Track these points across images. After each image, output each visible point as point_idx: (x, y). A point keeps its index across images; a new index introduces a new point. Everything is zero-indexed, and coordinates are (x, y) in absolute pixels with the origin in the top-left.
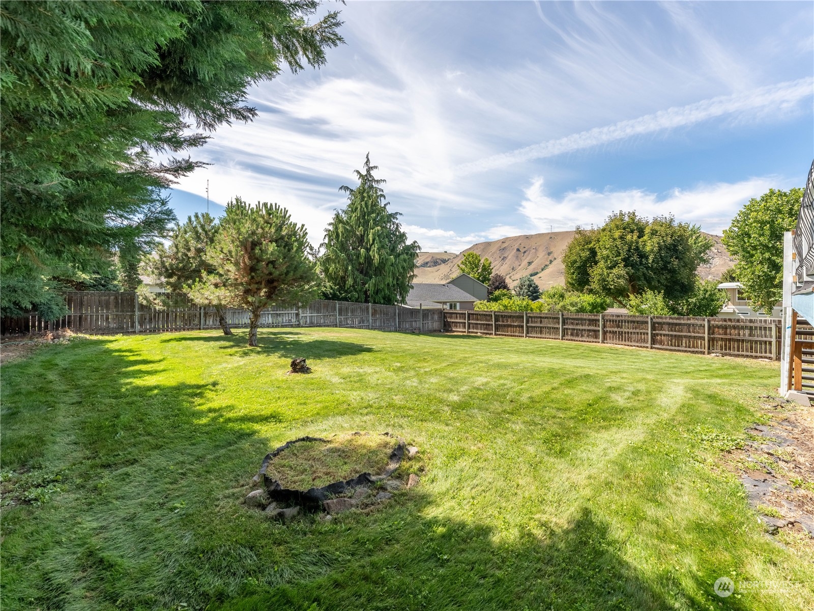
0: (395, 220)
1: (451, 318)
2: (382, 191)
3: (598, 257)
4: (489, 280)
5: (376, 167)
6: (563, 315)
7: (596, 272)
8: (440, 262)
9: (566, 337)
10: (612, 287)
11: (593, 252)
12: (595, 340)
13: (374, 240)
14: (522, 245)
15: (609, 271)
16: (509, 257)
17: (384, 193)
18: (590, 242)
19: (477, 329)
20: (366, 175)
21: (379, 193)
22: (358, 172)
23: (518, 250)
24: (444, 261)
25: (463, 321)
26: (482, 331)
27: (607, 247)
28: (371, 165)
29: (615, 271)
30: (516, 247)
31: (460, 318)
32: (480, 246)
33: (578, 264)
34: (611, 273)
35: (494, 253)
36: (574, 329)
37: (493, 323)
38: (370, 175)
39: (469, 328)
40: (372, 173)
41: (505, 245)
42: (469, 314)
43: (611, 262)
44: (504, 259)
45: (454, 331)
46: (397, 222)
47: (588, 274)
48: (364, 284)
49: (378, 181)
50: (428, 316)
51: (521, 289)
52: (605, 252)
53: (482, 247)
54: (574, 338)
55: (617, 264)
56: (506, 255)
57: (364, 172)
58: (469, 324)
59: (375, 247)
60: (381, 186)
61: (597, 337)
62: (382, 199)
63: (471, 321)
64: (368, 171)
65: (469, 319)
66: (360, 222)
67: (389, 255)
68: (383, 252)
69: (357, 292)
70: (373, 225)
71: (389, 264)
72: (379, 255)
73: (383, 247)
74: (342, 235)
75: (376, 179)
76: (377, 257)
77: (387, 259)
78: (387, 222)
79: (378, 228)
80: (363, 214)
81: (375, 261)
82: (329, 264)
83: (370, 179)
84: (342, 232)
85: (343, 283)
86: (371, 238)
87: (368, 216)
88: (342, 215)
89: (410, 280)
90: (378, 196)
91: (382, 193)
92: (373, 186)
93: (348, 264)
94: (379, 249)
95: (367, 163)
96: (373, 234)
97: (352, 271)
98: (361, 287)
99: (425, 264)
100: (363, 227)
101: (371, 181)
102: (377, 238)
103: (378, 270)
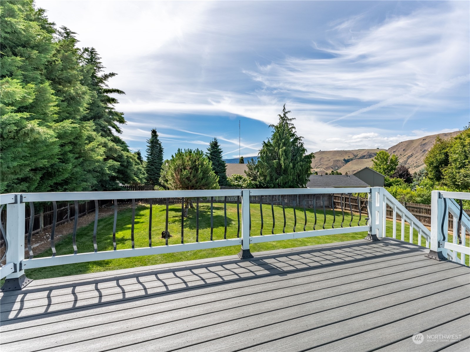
0: (300, 141)
1: (335, 199)
2: (293, 125)
3: (450, 160)
4: (395, 169)
5: (289, 112)
7: (446, 171)
15: (457, 171)
17: (294, 126)
18: (445, 148)
19: (350, 208)
20: (283, 117)
21: (290, 127)
22: (280, 115)
25: (342, 202)
28: (286, 111)
29: (463, 171)
31: (341, 200)
34: (459, 173)
35: (416, 147)
38: (285, 116)
39: (345, 207)
40: (287, 115)
42: (346, 198)
43: (459, 164)
45: (337, 208)
46: (301, 142)
47: (441, 173)
48: (276, 179)
49: (290, 120)
50: (320, 198)
55: (465, 165)
57: (282, 116)
58: (346, 204)
59: (282, 159)
60: (293, 122)
62: (293, 129)
64: (284, 115)
66: (277, 145)
67: (289, 163)
68: (286, 161)
69: (273, 184)
70: (282, 146)
71: (290, 168)
72: (284, 163)
73: (288, 158)
74: (266, 153)
75: (289, 118)
76: (283, 164)
77: (289, 166)
78: (296, 142)
79: (284, 148)
80: (278, 140)
81: (283, 167)
82: (258, 169)
83: (285, 119)
84: (266, 151)
85: (265, 179)
86: (281, 154)
87: (280, 141)
88: (271, 141)
89: (308, 176)
90: (290, 128)
91: (293, 126)
92: (287, 123)
93: (269, 168)
94: (284, 160)
95: (284, 110)
96: (282, 151)
97: (271, 172)
98: (274, 181)
99: (363, 157)
100: (278, 147)
101: (286, 120)
102: (284, 154)
103: (285, 171)
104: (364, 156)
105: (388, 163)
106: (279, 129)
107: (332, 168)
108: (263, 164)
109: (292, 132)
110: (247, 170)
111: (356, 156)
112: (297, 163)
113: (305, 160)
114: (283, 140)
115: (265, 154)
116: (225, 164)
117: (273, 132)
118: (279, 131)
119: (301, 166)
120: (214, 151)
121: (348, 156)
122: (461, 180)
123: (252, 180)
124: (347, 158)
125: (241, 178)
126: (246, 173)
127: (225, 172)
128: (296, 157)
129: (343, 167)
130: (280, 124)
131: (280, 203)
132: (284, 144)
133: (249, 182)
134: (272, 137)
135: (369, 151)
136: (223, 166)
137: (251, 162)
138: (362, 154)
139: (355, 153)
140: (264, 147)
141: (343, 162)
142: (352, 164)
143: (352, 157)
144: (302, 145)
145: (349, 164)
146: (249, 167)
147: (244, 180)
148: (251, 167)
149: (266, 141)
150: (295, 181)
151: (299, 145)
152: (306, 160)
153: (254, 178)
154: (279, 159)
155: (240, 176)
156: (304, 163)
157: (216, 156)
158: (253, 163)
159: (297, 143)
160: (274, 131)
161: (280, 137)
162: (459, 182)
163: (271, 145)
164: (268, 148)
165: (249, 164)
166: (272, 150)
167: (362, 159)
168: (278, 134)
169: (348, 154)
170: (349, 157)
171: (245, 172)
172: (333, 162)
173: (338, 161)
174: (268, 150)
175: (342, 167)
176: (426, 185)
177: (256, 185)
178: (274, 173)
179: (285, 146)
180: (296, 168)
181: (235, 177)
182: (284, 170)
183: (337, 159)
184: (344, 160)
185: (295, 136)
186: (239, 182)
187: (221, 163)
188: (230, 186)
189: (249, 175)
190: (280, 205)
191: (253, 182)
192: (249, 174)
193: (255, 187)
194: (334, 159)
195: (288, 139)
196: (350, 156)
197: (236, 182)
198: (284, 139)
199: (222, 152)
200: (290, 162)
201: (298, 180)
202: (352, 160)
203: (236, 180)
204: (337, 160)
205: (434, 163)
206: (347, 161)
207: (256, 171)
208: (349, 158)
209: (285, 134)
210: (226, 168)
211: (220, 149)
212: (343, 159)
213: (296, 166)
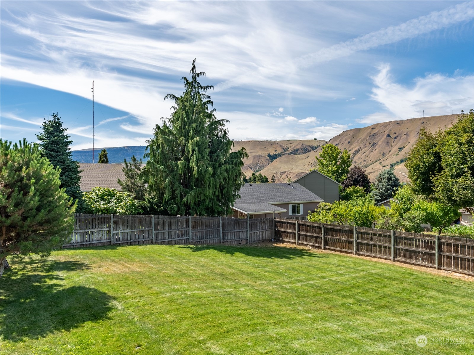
0: (222, 127)
1: (281, 226)
2: (209, 97)
3: (443, 164)
4: (347, 172)
5: (202, 73)
6: (394, 233)
8: (309, 149)
9: (398, 258)
10: (458, 199)
11: (438, 157)
12: (430, 265)
13: (193, 151)
14: (393, 131)
15: (453, 180)
16: (380, 143)
17: (212, 100)
18: (434, 146)
19: (307, 241)
20: (192, 82)
21: (205, 100)
22: (185, 79)
23: (388, 136)
24: (314, 148)
25: (293, 231)
26: (312, 244)
27: (452, 152)
28: (197, 72)
29: (461, 180)
30: (387, 133)
31: (290, 228)
32: (349, 133)
33: (421, 170)
34: (456, 183)
35: (364, 139)
36: (407, 250)
37: (322, 236)
38: (196, 81)
39: (299, 239)
40: (198, 79)
41: (375, 131)
42: (299, 225)
43: (456, 170)
44: (374, 145)
45: (284, 242)
46: (224, 128)
47: (432, 183)
48: (182, 197)
49: (204, 88)
50: (257, 225)
51: (381, 182)
52: (450, 159)
53: (352, 134)
54: (406, 260)
55: (464, 172)
56: (376, 141)
57: (190, 80)
58: (299, 235)
59: (194, 159)
61: (432, 261)
62: (209, 105)
63: (301, 232)
64: (194, 78)
65: (299, 230)
66: (182, 132)
67: (207, 168)
68: (203, 164)
69: (176, 204)
70: (193, 135)
71: (208, 175)
72: (197, 166)
73: (203, 157)
74: (163, 147)
75: (203, 86)
76: (196, 169)
77: (206, 171)
78: (215, 129)
79: (197, 138)
80: (184, 124)
81: (195, 173)
82: (147, 176)
83: (196, 86)
84: (162, 143)
85: (161, 196)
86: (190, 150)
87: (189, 126)
88: (168, 124)
89: (237, 189)
90: (205, 103)
91: (209, 99)
92: (199, 93)
93: (168, 176)
94: (198, 160)
95: (193, 69)
96: (193, 145)
97: (172, 183)
98: (179, 200)
99: (295, 152)
100: (185, 137)
101: (197, 88)
102: (197, 149)
103: (200, 181)
104: (297, 150)
105: (338, 163)
106: (186, 104)
107: (251, 169)
108: (156, 168)
109: (206, 110)
110: (123, 178)
111: (285, 150)
112: (220, 165)
113: (232, 162)
114: (194, 125)
115: (161, 149)
116: (78, 167)
117: (174, 108)
118: (185, 106)
119: (227, 171)
120: (53, 141)
121: (275, 149)
122: (459, 194)
123: (135, 198)
124: (272, 153)
125: (111, 195)
126: (122, 185)
127: (77, 183)
128: (217, 156)
129: (268, 167)
130: (186, 94)
131: (190, 240)
132: (197, 132)
133: (129, 202)
134: (171, 117)
135: (304, 143)
136: (74, 171)
137: (132, 163)
138: (294, 147)
139: (285, 146)
140: (156, 135)
141: (267, 159)
142: (280, 162)
143: (279, 151)
144: (225, 133)
145: (276, 162)
146: (127, 173)
147: (120, 199)
148: (132, 174)
149: (161, 125)
150: (215, 198)
151: (220, 133)
152: (235, 161)
153: (138, 194)
154: (188, 160)
155: (109, 191)
156: (231, 166)
157: (57, 152)
158: (136, 166)
159: (217, 130)
160: (176, 106)
161: (188, 119)
162: (458, 196)
163: (170, 131)
164: (166, 138)
165: (127, 166)
166: (172, 141)
167: (294, 154)
168: (184, 112)
169: (274, 146)
170: (276, 151)
171: (119, 182)
172: (252, 158)
173: (260, 157)
174: (165, 141)
175: (266, 166)
176: (402, 199)
177: (143, 208)
178: (177, 184)
179: (198, 136)
180: (219, 176)
181: (100, 193)
182: (197, 180)
183: (259, 154)
184: (269, 155)
185: (213, 117)
186: (109, 202)
187: (69, 166)
188: (89, 213)
189: (127, 188)
190: (189, 244)
191: (137, 203)
192: (128, 185)
193: (141, 211)
194: (254, 154)
195: (202, 123)
196: (277, 149)
197: (102, 202)
198: (194, 121)
199: (70, 142)
200: (207, 165)
201: (220, 197)
202: (280, 155)
203: (103, 199)
204: (258, 156)
205: (420, 167)
206: (272, 158)
207: (143, 180)
208: (276, 153)
209: (196, 114)
210: (80, 175)
211: (67, 138)
212: (267, 153)
213: (219, 172)
